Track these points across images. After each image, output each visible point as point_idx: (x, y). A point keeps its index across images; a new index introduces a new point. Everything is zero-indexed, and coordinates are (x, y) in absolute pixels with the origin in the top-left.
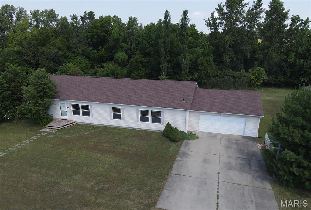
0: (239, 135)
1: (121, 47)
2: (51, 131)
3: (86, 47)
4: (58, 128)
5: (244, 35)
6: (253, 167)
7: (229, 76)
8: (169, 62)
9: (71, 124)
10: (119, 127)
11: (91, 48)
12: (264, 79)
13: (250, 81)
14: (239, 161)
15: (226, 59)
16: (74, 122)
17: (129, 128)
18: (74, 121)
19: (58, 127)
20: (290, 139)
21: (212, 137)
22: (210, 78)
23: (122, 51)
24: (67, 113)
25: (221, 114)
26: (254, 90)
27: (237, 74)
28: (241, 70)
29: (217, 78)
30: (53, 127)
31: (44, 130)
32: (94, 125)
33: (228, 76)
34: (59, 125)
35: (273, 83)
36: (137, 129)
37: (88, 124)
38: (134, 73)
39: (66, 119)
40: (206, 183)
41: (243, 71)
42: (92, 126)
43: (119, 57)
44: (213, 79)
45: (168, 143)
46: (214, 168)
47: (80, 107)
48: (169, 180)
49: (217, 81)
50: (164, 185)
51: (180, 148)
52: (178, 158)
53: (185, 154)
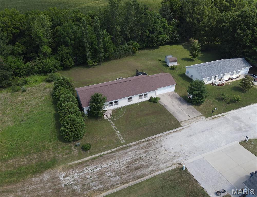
6: (184, 102)
9: (111, 111)
13: (133, 51)
17: (135, 103)
18: (110, 109)
19: (110, 115)
23: (45, 45)
30: (107, 115)
31: (106, 118)
36: (138, 103)
40: (181, 112)
41: (126, 44)
42: (120, 108)
43: (47, 51)
44: (115, 54)
45: (155, 104)
46: (177, 107)
47: (113, 103)
48: (173, 115)
49: (117, 55)
50: (174, 117)
51: (161, 104)
52: (166, 108)
53: (166, 106)
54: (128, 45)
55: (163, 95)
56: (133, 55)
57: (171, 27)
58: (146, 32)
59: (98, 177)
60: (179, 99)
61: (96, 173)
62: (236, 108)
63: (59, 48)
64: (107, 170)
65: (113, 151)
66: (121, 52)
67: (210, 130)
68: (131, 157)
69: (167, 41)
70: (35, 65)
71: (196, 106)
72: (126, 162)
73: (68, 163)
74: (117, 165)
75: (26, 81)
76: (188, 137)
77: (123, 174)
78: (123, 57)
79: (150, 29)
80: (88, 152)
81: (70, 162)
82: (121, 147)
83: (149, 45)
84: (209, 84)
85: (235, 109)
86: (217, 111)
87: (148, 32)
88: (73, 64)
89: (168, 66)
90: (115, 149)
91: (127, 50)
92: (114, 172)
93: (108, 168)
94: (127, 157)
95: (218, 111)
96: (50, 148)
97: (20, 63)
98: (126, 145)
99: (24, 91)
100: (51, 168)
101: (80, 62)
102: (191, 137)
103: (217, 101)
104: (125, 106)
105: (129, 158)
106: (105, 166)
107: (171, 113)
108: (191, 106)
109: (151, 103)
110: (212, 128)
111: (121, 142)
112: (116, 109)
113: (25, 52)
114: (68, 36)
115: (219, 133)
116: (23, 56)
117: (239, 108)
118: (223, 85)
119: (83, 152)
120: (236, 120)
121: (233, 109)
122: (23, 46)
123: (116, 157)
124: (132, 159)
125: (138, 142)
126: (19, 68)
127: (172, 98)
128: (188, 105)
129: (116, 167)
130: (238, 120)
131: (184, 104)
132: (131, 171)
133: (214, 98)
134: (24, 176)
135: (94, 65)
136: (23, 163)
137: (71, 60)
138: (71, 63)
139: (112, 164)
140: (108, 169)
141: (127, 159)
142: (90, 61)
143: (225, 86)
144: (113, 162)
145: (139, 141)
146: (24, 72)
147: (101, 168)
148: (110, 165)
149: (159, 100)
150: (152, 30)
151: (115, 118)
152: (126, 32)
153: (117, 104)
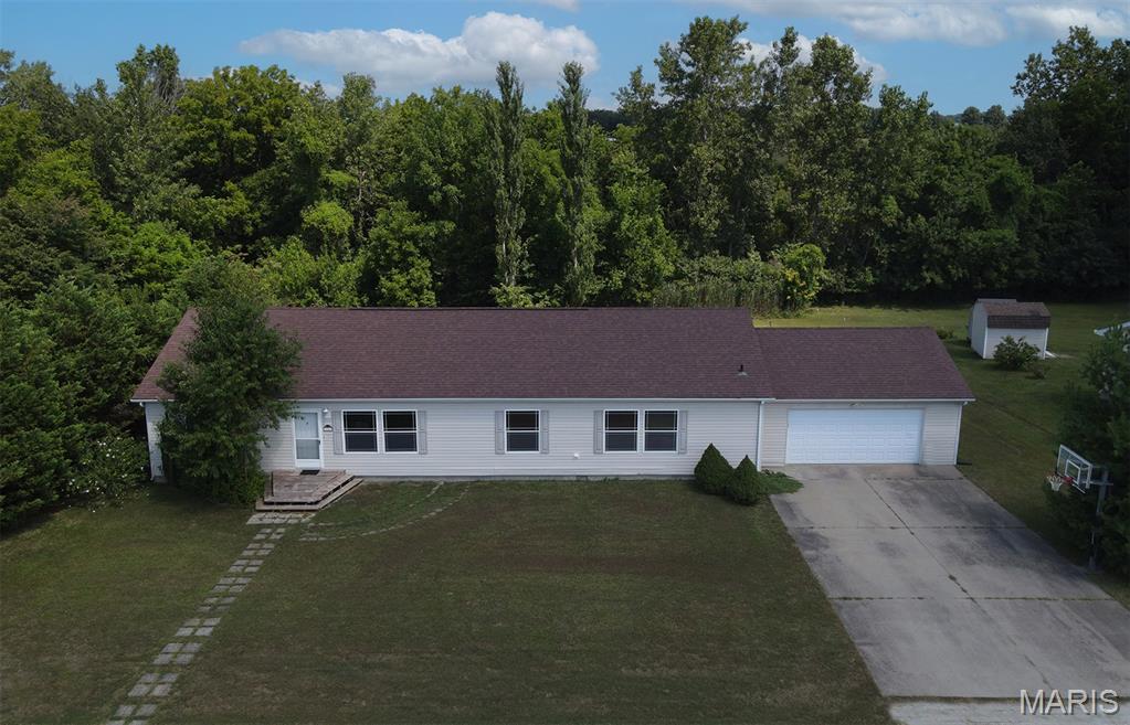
0: (902, 461)
1: (327, 185)
2: (296, 521)
3: (175, 185)
4: (313, 507)
5: (755, 145)
7: (717, 275)
8: (523, 233)
9: (344, 484)
10: (527, 479)
11: (195, 189)
12: (821, 281)
13: (785, 288)
14: (973, 538)
16: (352, 479)
17: (566, 479)
18: (351, 472)
19: (311, 504)
21: (834, 476)
22: (659, 285)
23: (329, 198)
24: (321, 447)
25: (853, 404)
26: (798, 316)
27: (741, 266)
28: (749, 254)
29: (681, 283)
30: (288, 503)
31: (261, 519)
32: (428, 480)
33: (715, 275)
34: (310, 495)
35: (845, 290)
36: (592, 479)
37: (406, 480)
39: (318, 471)
40: (946, 610)
41: (754, 255)
42: (427, 485)
43: (323, 221)
44: (671, 287)
45: (731, 510)
46: (927, 565)
47: (380, 423)
48: (844, 616)
49: (684, 294)
51: (779, 522)
52: (807, 553)
53: (813, 539)
54: (765, 259)
55: (838, 473)
57: (1047, 197)
58: (878, 203)
60: (985, 522)
66: (711, 284)
69: (1021, 278)
79: (903, 192)
83: (896, 285)
87: (892, 205)
89: (981, 358)
91: (748, 280)
101: (469, 295)
107: (833, 593)
111: (114, 713)
112: (398, 486)
137: (422, 278)
138: (415, 290)
142: (511, 292)
149: (779, 492)
150: (921, 197)
151: (322, 530)
152: (752, 179)
153: (406, 443)
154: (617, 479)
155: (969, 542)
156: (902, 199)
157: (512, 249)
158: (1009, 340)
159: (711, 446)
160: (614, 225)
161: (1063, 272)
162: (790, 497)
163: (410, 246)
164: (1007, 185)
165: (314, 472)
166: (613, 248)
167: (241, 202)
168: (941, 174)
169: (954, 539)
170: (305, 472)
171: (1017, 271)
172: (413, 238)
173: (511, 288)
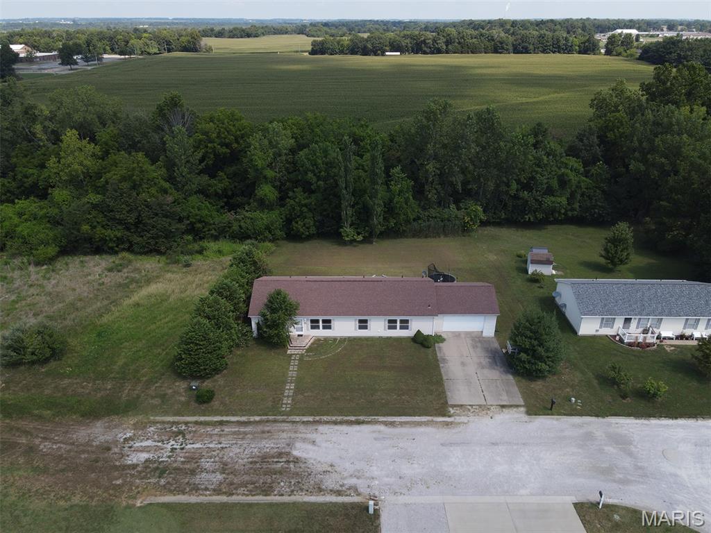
0: (478, 331)
1: (265, 177)
2: (301, 353)
6: (498, 364)
9: (310, 339)
10: (364, 337)
11: (206, 177)
13: (464, 224)
15: (432, 196)
17: (376, 337)
18: (312, 335)
19: (303, 347)
20: (523, 346)
21: (456, 336)
22: (410, 223)
23: (267, 183)
24: (304, 328)
27: (446, 212)
28: (450, 206)
29: (419, 222)
30: (297, 346)
31: (291, 352)
32: (335, 337)
33: (435, 218)
34: (302, 344)
36: (383, 337)
37: (328, 337)
38: (297, 223)
40: (471, 383)
41: (453, 206)
42: (335, 339)
43: (265, 195)
44: (415, 224)
45: (423, 349)
46: (472, 369)
47: (321, 322)
48: (445, 384)
49: (420, 227)
50: (444, 388)
51: (436, 354)
52: (441, 365)
53: (444, 360)
54: (459, 209)
55: (457, 335)
56: (464, 236)
57: (584, 181)
58: (508, 185)
59: (182, 462)
61: (186, 453)
62: (638, 415)
63: (291, 194)
64: (210, 454)
65: (251, 420)
66: (432, 222)
67: (515, 447)
68: (277, 444)
69: (570, 215)
70: (236, 220)
71: (524, 381)
72: (259, 452)
73: (152, 416)
74: (238, 451)
75: (203, 247)
76: (442, 445)
77: (234, 472)
78: (437, 235)
79: (519, 180)
80: (203, 407)
81: (157, 415)
82: (273, 417)
83: (515, 218)
84: (607, 336)
85: (634, 417)
86: (574, 406)
87: (514, 186)
88: (313, 230)
89: (527, 273)
90: (257, 418)
91: (449, 220)
92: (220, 462)
93: (214, 451)
94: (270, 442)
95: (576, 408)
96: (144, 379)
97: (209, 211)
98: (285, 417)
99: (188, 265)
100: (117, 414)
101: (329, 229)
102: (452, 449)
103: (595, 382)
104: (349, 337)
105: (272, 445)
106: (211, 446)
107: (444, 378)
108: (511, 377)
109: (416, 345)
110: (524, 444)
111: (282, 407)
112: (326, 339)
113: (230, 193)
114: (313, 171)
115: (535, 462)
116: (225, 200)
117: (648, 415)
118: (648, 347)
119: (194, 404)
120: (615, 446)
121: (629, 415)
122: (230, 181)
123: (246, 435)
124: (276, 450)
125: (317, 418)
126: (204, 222)
127: (474, 347)
128: (504, 371)
129: (231, 454)
130: (620, 446)
131: (496, 367)
132: (253, 474)
133: (593, 374)
134: (66, 415)
135: (354, 241)
136: (83, 390)
137: (310, 222)
138: (307, 228)
139: (227, 446)
140: (213, 453)
141: (267, 446)
142: (348, 231)
143: (655, 351)
144: (234, 442)
145: (321, 419)
146: (213, 232)
147: (201, 446)
148: (224, 446)
149: (438, 343)
150: (527, 182)
151: (309, 356)
152: (451, 177)
153: (329, 328)
154: (391, 337)
155: (485, 361)
156: (518, 182)
157: (348, 212)
158: (536, 270)
159: (419, 331)
160: (391, 201)
161: (587, 214)
162: (441, 345)
163: (305, 209)
164: (565, 177)
165: (302, 335)
166: (390, 209)
167: (226, 182)
168: (537, 172)
169: (482, 360)
170: (299, 335)
171: (569, 213)
172: (305, 205)
173: (348, 230)
